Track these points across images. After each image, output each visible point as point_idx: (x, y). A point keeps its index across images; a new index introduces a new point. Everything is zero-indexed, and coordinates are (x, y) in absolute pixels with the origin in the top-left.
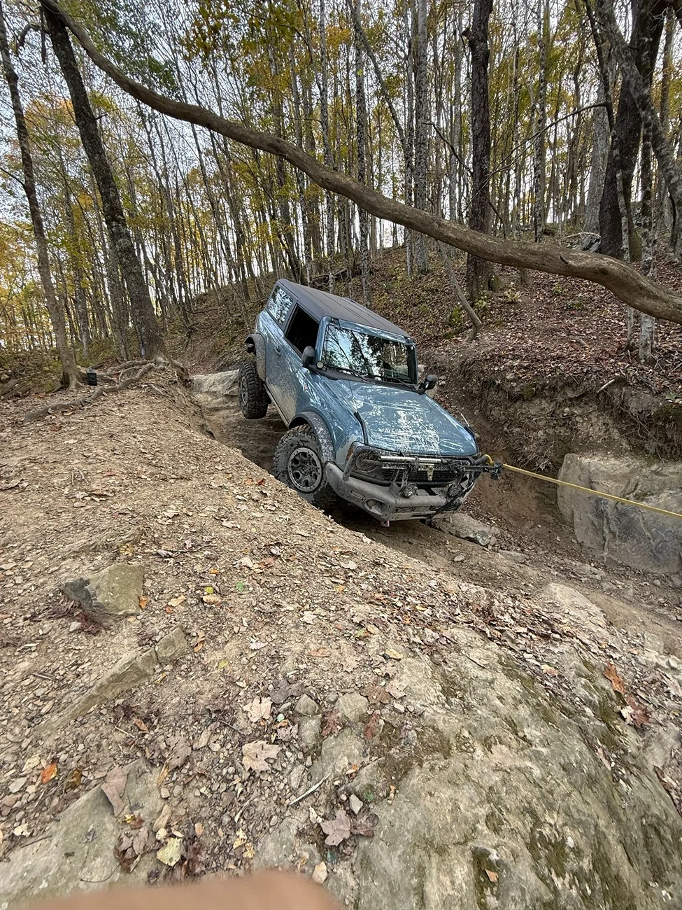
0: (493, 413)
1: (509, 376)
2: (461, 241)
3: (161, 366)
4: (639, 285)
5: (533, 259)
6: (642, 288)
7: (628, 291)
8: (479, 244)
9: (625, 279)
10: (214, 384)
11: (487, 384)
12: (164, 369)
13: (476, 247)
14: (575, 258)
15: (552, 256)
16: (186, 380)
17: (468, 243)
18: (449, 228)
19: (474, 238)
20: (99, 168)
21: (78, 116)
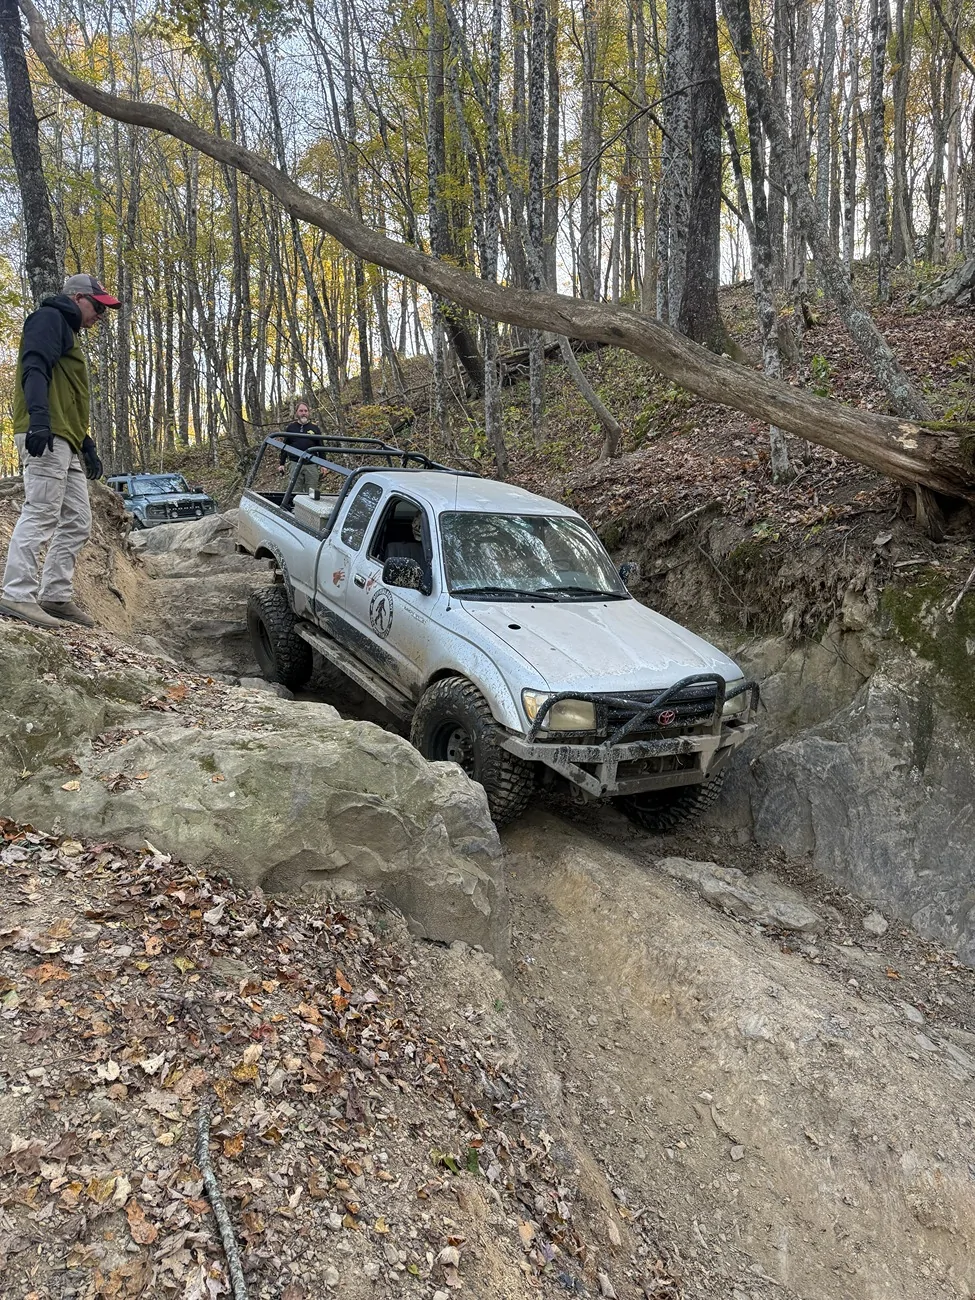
2: (450, 291)
4: (670, 351)
6: (676, 356)
7: (660, 361)
8: (472, 295)
9: (648, 343)
14: (582, 313)
17: (459, 293)
19: (466, 286)
20: (30, 190)
21: (12, 119)
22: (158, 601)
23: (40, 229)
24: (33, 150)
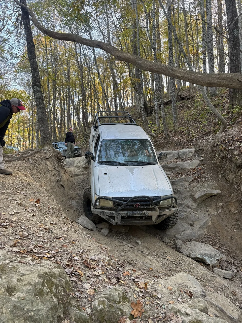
0: (229, 177)
1: (236, 153)
2: (183, 77)
3: (45, 151)
5: (224, 82)
8: (193, 77)
10: (79, 162)
11: (224, 158)
12: (46, 153)
13: (192, 79)
15: (234, 79)
16: (60, 159)
18: (177, 71)
19: (190, 74)
20: (33, 64)
21: (27, 45)
22: (74, 185)
23: (36, 75)
24: (34, 53)
